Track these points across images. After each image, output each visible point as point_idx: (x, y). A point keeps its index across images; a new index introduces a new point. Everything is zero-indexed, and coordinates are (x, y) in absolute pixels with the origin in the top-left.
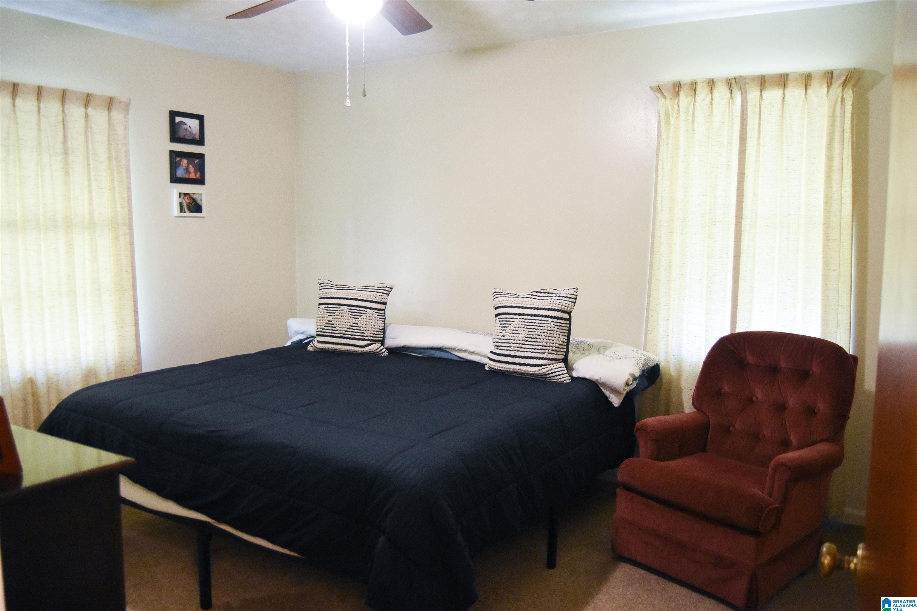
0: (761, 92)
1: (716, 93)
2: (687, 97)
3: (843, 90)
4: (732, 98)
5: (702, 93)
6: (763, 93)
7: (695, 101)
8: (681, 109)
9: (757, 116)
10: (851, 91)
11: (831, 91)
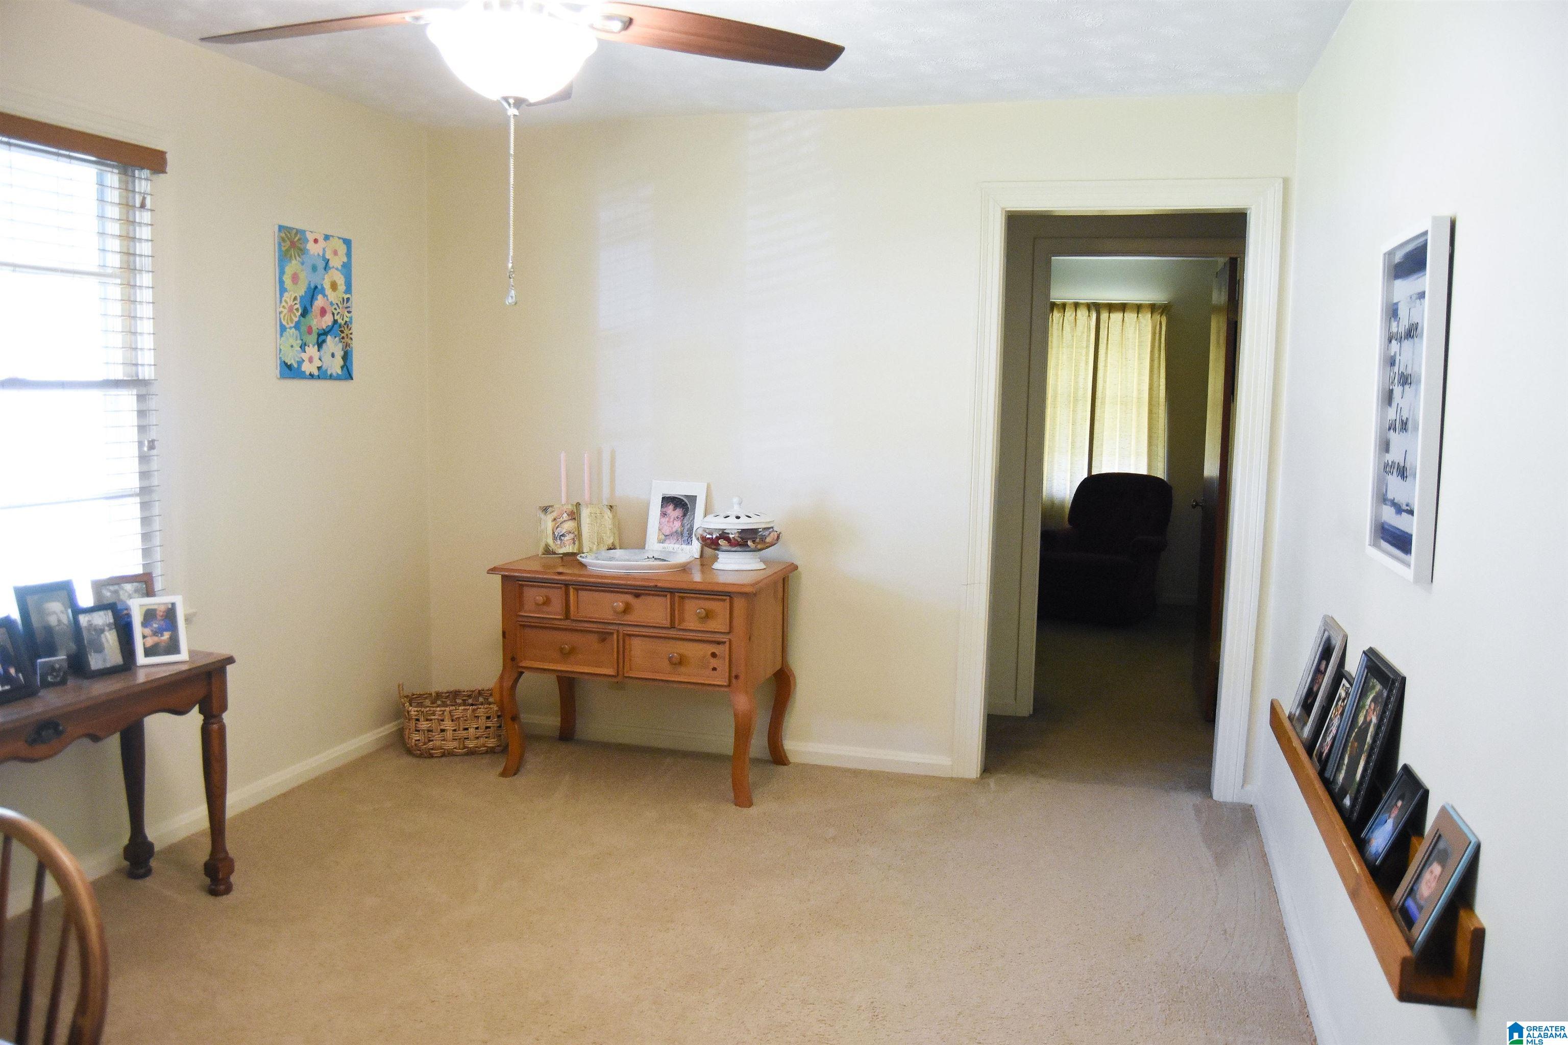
0: (1109, 314)
1: (1079, 312)
2: (1059, 312)
3: (1161, 316)
4: (1089, 316)
5: (1069, 313)
6: (1111, 314)
7: (1064, 316)
8: (1054, 321)
9: (1107, 330)
10: (1165, 317)
11: (1153, 317)
